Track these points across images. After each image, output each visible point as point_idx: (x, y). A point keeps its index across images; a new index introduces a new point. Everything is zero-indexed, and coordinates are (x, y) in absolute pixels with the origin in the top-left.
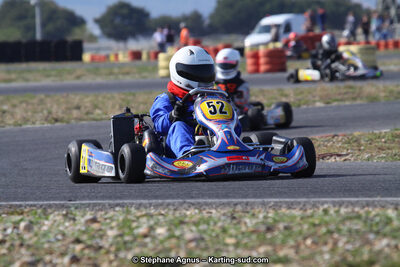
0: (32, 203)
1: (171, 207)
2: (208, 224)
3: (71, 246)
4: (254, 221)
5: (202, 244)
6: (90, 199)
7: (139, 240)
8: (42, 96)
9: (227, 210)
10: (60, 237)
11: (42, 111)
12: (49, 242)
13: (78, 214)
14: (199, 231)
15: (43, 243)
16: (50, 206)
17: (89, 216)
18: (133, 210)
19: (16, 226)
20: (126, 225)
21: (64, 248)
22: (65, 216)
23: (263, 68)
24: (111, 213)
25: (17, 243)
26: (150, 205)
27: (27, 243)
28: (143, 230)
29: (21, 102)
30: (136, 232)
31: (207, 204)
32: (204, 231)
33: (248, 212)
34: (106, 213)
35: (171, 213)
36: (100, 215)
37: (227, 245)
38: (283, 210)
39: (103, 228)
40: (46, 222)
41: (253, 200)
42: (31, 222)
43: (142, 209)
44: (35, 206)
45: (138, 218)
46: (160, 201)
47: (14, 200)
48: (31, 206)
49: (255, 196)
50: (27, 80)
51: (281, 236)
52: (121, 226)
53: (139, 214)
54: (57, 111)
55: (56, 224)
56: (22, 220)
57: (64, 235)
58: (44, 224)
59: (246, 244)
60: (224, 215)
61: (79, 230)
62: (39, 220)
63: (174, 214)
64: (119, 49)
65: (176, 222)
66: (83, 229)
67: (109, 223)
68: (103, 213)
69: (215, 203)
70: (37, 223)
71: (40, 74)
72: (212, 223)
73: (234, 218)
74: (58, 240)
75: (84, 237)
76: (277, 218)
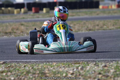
0: (82, 60)
3: (98, 75)
6: (104, 58)
8: (85, 21)
10: (93, 72)
11: (85, 27)
12: (89, 74)
13: (100, 64)
15: (87, 74)
16: (89, 61)
17: (103, 65)
19: (77, 68)
20: (117, 68)
21: (94, 76)
22: (95, 64)
25: (78, 74)
27: (81, 74)
29: (77, 23)
34: (110, 64)
36: (107, 64)
39: (109, 69)
40: (88, 67)
42: (83, 67)
44: (84, 61)
47: (76, 59)
48: (82, 61)
50: (79, 15)
54: (90, 27)
55: (92, 67)
56: (79, 66)
57: (95, 71)
58: (87, 68)
61: (100, 70)
62: (86, 66)
64: (112, 4)
66: (102, 69)
67: (111, 67)
70: (85, 67)
74: (93, 73)
75: (102, 72)
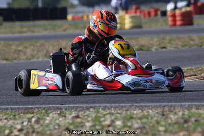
0: (38, 106)
1: (124, 109)
2: (148, 119)
3: (64, 133)
4: (176, 117)
5: (144, 131)
6: (74, 104)
7: (106, 129)
8: (43, 41)
9: (159, 110)
10: (56, 127)
11: (42, 51)
12: (50, 130)
13: (67, 113)
14: (142, 123)
15: (46, 131)
16: (50, 108)
17: (74, 114)
18: (101, 110)
19: (29, 120)
20: (97, 120)
21: (59, 134)
22: (59, 114)
23: (178, 23)
24: (87, 112)
25: (31, 131)
26: (112, 107)
27: (36, 131)
28: (108, 122)
29: (30, 45)
30: (104, 123)
31: (146, 107)
32: (146, 123)
33: (172, 111)
34: (84, 112)
35: (124, 112)
36: (81, 113)
37: (159, 131)
38: (194, 110)
39: (83, 121)
40: (48, 118)
41: (174, 104)
42: (39, 118)
43: (107, 110)
44: (41, 108)
45: (104, 115)
46: (117, 105)
47: (28, 105)
48: (38, 108)
49: (176, 101)
50: (33, 32)
51: (193, 126)
52: (94, 120)
53: (104, 113)
54: (52, 50)
55: (54, 120)
56: (33, 117)
57: (59, 126)
58: (46, 119)
59: (171, 131)
60: (157, 113)
61: (68, 123)
62: (44, 117)
63: (126, 113)
64: (89, 12)
65: (128, 117)
66: (71, 122)
67: (87, 119)
68: (82, 112)
69: (151, 106)
70: (42, 119)
71: (41, 28)
72: (150, 118)
73: (163, 115)
74: (55, 129)
75: (72, 127)
76: (190, 115)
